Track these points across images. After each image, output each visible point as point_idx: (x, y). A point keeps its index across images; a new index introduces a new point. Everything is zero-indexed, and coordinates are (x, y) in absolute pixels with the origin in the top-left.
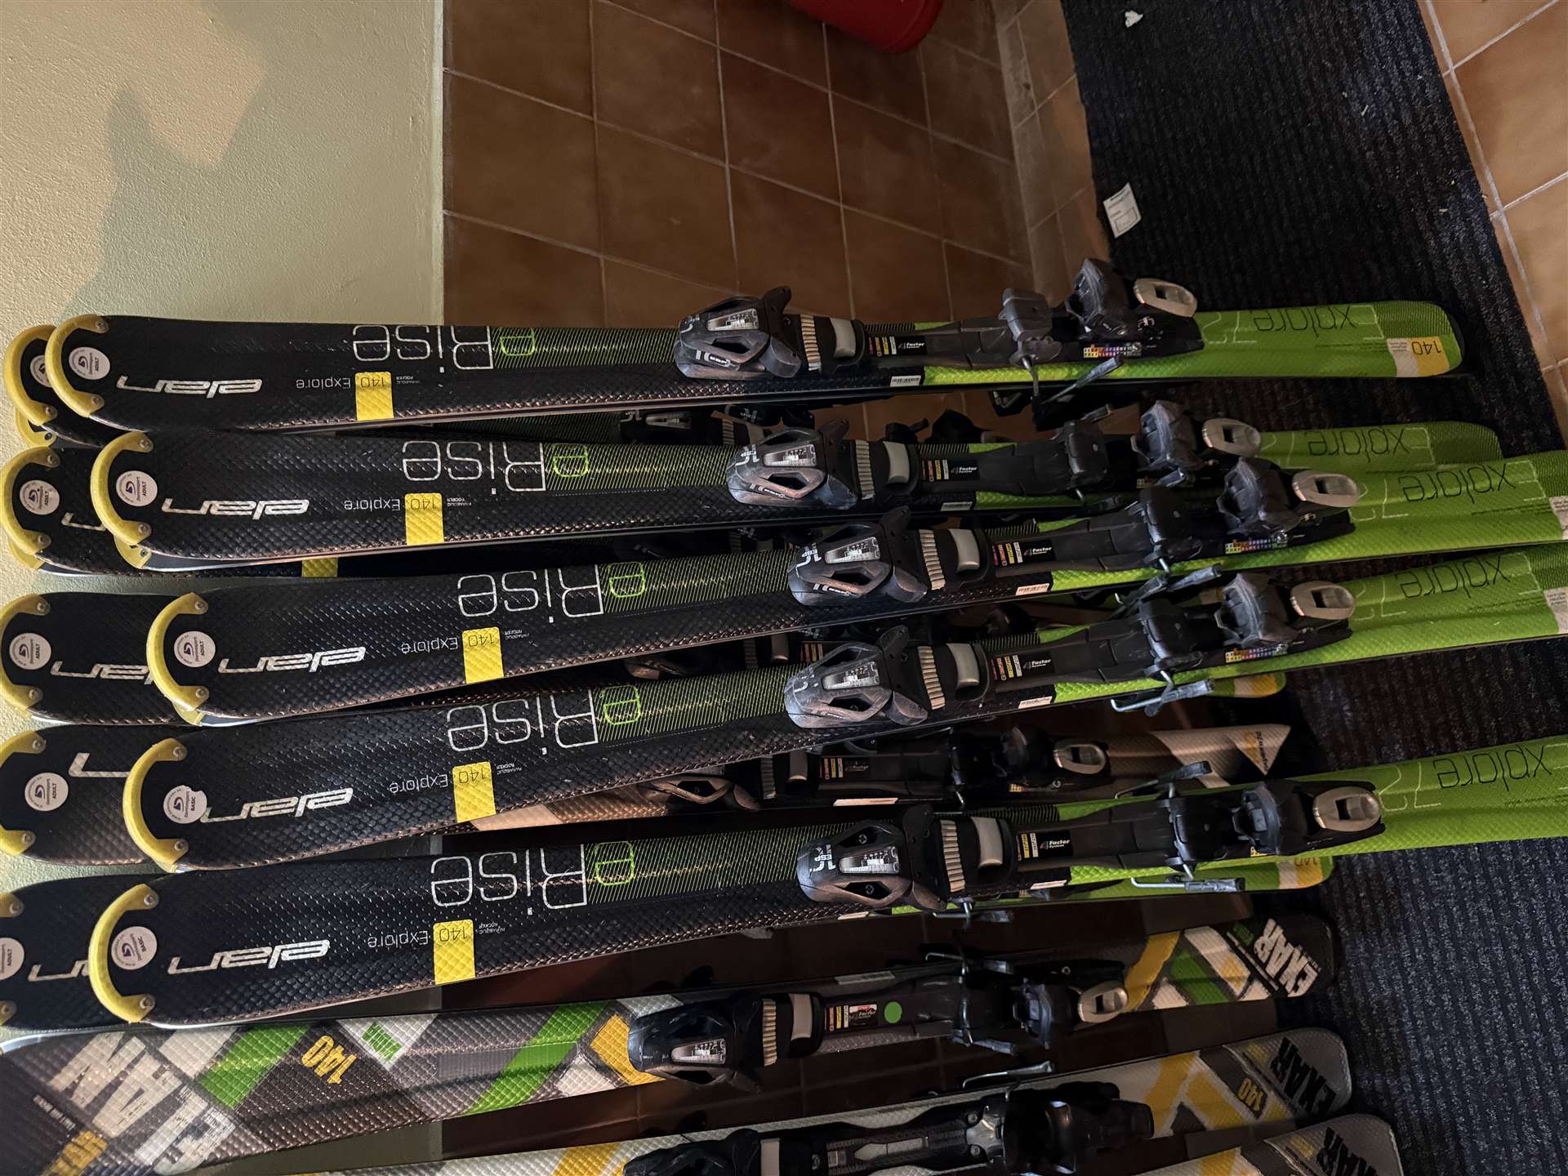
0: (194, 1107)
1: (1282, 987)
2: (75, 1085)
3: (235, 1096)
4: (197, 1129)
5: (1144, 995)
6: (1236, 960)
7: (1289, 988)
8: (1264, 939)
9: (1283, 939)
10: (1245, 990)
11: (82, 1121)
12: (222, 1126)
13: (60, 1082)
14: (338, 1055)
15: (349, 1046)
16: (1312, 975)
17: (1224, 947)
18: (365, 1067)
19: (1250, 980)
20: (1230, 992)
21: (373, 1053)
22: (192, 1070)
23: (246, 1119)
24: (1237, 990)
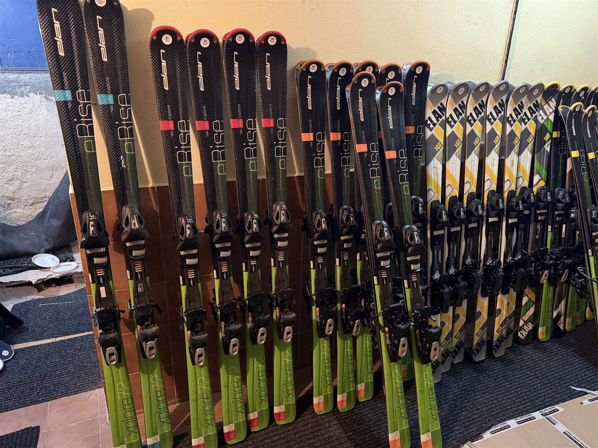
0: (545, 118)
1: (521, 330)
2: (552, 101)
3: (545, 124)
4: (542, 118)
5: (527, 294)
6: (528, 317)
7: (521, 332)
8: (531, 325)
9: (529, 329)
10: (523, 320)
11: (547, 103)
12: (542, 122)
13: (553, 99)
14: (548, 138)
15: (548, 140)
16: (522, 338)
17: (531, 314)
18: (545, 142)
19: (524, 321)
20: (523, 316)
21: (546, 144)
22: (550, 117)
23: (543, 125)
24: (523, 318)
